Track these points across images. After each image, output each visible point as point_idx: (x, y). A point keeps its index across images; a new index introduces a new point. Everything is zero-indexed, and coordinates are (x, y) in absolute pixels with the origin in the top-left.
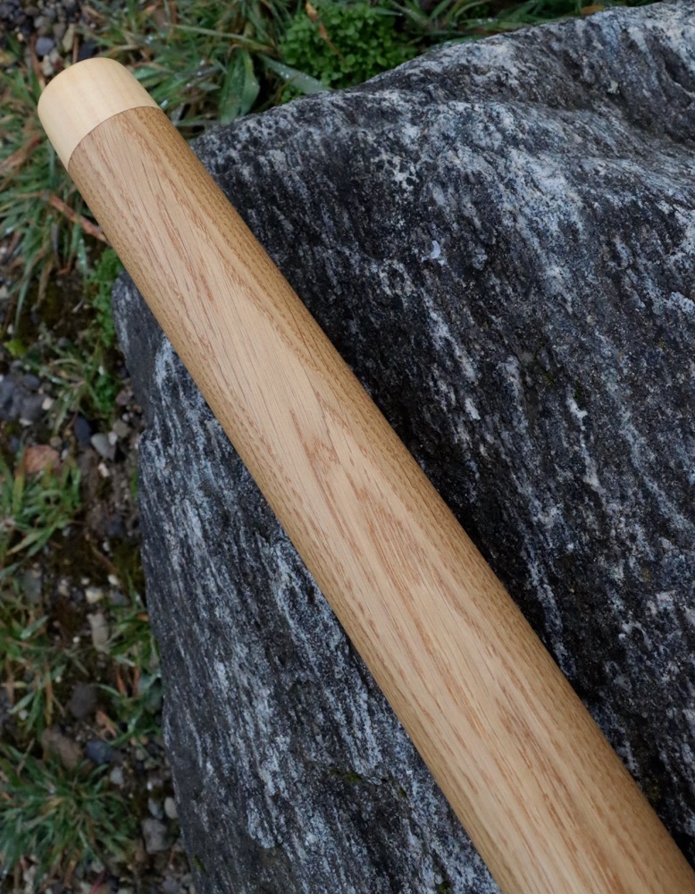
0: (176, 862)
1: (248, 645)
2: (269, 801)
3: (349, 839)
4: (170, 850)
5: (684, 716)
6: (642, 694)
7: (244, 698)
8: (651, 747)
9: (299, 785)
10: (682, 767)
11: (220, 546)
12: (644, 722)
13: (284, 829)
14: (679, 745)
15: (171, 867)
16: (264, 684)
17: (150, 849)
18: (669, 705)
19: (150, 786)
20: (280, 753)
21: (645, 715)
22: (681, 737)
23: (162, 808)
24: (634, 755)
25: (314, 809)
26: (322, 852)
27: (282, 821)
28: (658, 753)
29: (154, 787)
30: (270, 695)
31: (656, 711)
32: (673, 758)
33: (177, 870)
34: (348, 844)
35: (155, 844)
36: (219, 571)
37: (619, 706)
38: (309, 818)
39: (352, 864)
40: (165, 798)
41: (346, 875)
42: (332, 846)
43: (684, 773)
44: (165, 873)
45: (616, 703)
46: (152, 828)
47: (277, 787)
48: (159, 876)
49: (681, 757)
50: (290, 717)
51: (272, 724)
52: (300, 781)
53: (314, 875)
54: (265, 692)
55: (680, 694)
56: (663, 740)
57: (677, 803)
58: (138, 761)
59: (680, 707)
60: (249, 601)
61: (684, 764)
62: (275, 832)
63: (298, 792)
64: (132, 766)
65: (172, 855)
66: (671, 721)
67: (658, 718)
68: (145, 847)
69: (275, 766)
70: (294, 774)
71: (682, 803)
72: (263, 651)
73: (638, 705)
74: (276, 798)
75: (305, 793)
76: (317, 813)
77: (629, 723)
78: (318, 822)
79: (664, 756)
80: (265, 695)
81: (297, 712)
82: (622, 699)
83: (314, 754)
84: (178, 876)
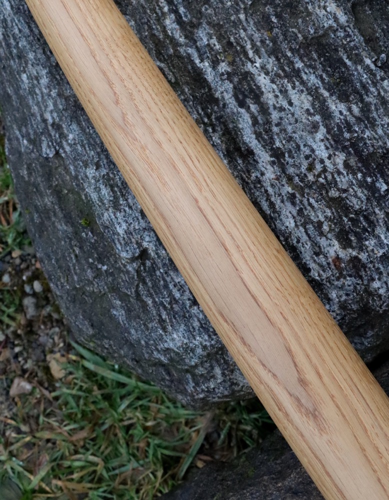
0: (44, 323)
1: (35, 52)
2: (50, 128)
3: (88, 128)
4: (40, 315)
5: (239, 17)
6: (219, 13)
7: (35, 82)
8: (226, 37)
9: (63, 112)
10: (241, 40)
11: (19, 9)
12: (222, 26)
13: (59, 140)
14: (238, 31)
15: (42, 327)
16: (43, 67)
17: (28, 316)
18: (232, 15)
19: (24, 278)
20: (53, 99)
21: (221, 23)
22: (239, 27)
23: (32, 288)
24: (218, 42)
25: (71, 121)
26: (77, 142)
27: (57, 136)
28: (229, 38)
29: (27, 277)
30: (47, 73)
31: (226, 19)
32: (236, 38)
33: (46, 328)
34: (88, 130)
35: (31, 312)
36: (19, 21)
37: (209, 22)
38: (69, 126)
39: (91, 140)
40: (33, 281)
41: (89, 147)
42: (81, 135)
43: (242, 43)
44: (39, 332)
45: (208, 21)
46: (28, 302)
47: (53, 118)
48: (37, 334)
49: (239, 36)
50: (56, 79)
51: (49, 87)
52: (63, 109)
53: (75, 157)
54: (44, 72)
55: (237, 9)
56: (231, 31)
57: (241, 59)
58: (17, 266)
59: (237, 15)
60: (34, 29)
61: (241, 38)
62: (55, 144)
63: (63, 115)
64: (13, 269)
65: (41, 318)
66: (234, 22)
67: (227, 22)
68: (25, 315)
69: (51, 107)
70: (61, 107)
71: (243, 59)
72: (42, 51)
73: (218, 19)
74: (53, 125)
75: (66, 115)
76: (73, 123)
77: (215, 29)
78: (74, 126)
79: (232, 39)
80: (44, 73)
81: (60, 75)
82: (210, 18)
83: (68, 91)
84: (47, 331)
